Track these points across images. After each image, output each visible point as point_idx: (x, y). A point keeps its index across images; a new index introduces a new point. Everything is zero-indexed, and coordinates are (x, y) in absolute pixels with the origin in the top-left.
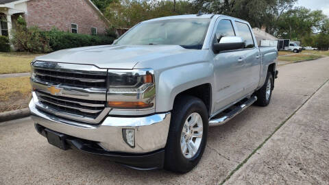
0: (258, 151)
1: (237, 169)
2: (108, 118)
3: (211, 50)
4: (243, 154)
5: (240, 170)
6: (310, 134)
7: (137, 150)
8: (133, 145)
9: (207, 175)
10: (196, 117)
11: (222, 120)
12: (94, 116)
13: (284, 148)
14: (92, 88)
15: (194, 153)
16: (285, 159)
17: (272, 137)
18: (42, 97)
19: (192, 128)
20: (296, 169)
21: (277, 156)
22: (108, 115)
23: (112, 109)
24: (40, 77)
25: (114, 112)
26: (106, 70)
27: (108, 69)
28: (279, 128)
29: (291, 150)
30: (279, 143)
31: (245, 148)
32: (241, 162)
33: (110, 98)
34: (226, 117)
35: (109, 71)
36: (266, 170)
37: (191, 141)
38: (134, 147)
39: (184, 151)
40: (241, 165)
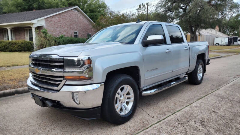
0: (176, 113)
1: (156, 123)
2: (65, 86)
3: (141, 45)
4: (165, 115)
5: (158, 124)
6: (222, 103)
7: (81, 106)
8: (79, 103)
9: (134, 127)
10: (128, 88)
11: (152, 91)
12: (57, 85)
13: (196, 111)
14: (56, 69)
15: (127, 112)
16: (194, 118)
17: (192, 105)
18: (34, 76)
19: (125, 95)
20: (198, 125)
21: (189, 117)
22: (64, 85)
23: (66, 81)
24: (33, 64)
25: (68, 83)
26: (63, 58)
27: (64, 57)
28: (200, 99)
29: (201, 113)
30: (195, 108)
31: (168, 111)
32: (161, 119)
33: (65, 74)
34: (155, 90)
35: (65, 58)
36: (176, 125)
37: (125, 104)
38: (79, 104)
39: (118, 110)
40: (160, 121)
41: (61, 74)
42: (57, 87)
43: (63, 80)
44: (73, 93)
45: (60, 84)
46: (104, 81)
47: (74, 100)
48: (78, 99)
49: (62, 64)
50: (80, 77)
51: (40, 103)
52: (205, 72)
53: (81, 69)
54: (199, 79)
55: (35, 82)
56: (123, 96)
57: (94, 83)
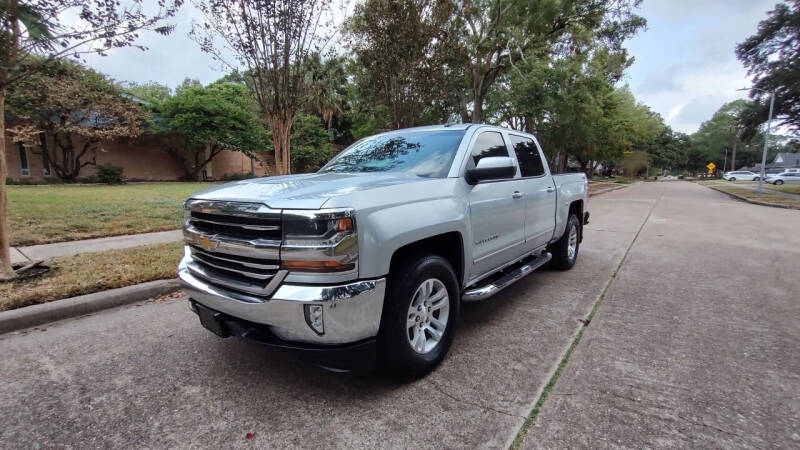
41: (273, 254)
42: (264, 287)
43: (280, 269)
44: (306, 306)
45: (271, 279)
46: (387, 272)
47: (309, 323)
48: (319, 321)
49: (276, 228)
50: (323, 263)
51: (217, 326)
52: (580, 241)
53: (327, 241)
54: (571, 258)
55: (202, 272)
56: (425, 305)
57: (361, 277)
